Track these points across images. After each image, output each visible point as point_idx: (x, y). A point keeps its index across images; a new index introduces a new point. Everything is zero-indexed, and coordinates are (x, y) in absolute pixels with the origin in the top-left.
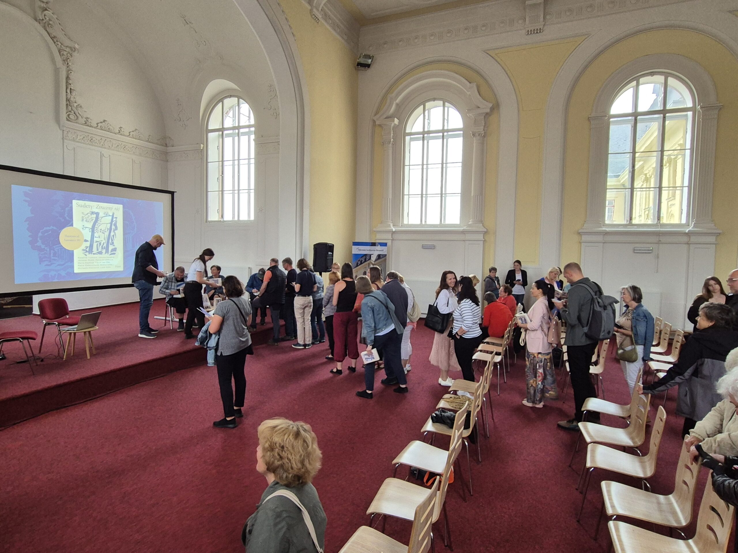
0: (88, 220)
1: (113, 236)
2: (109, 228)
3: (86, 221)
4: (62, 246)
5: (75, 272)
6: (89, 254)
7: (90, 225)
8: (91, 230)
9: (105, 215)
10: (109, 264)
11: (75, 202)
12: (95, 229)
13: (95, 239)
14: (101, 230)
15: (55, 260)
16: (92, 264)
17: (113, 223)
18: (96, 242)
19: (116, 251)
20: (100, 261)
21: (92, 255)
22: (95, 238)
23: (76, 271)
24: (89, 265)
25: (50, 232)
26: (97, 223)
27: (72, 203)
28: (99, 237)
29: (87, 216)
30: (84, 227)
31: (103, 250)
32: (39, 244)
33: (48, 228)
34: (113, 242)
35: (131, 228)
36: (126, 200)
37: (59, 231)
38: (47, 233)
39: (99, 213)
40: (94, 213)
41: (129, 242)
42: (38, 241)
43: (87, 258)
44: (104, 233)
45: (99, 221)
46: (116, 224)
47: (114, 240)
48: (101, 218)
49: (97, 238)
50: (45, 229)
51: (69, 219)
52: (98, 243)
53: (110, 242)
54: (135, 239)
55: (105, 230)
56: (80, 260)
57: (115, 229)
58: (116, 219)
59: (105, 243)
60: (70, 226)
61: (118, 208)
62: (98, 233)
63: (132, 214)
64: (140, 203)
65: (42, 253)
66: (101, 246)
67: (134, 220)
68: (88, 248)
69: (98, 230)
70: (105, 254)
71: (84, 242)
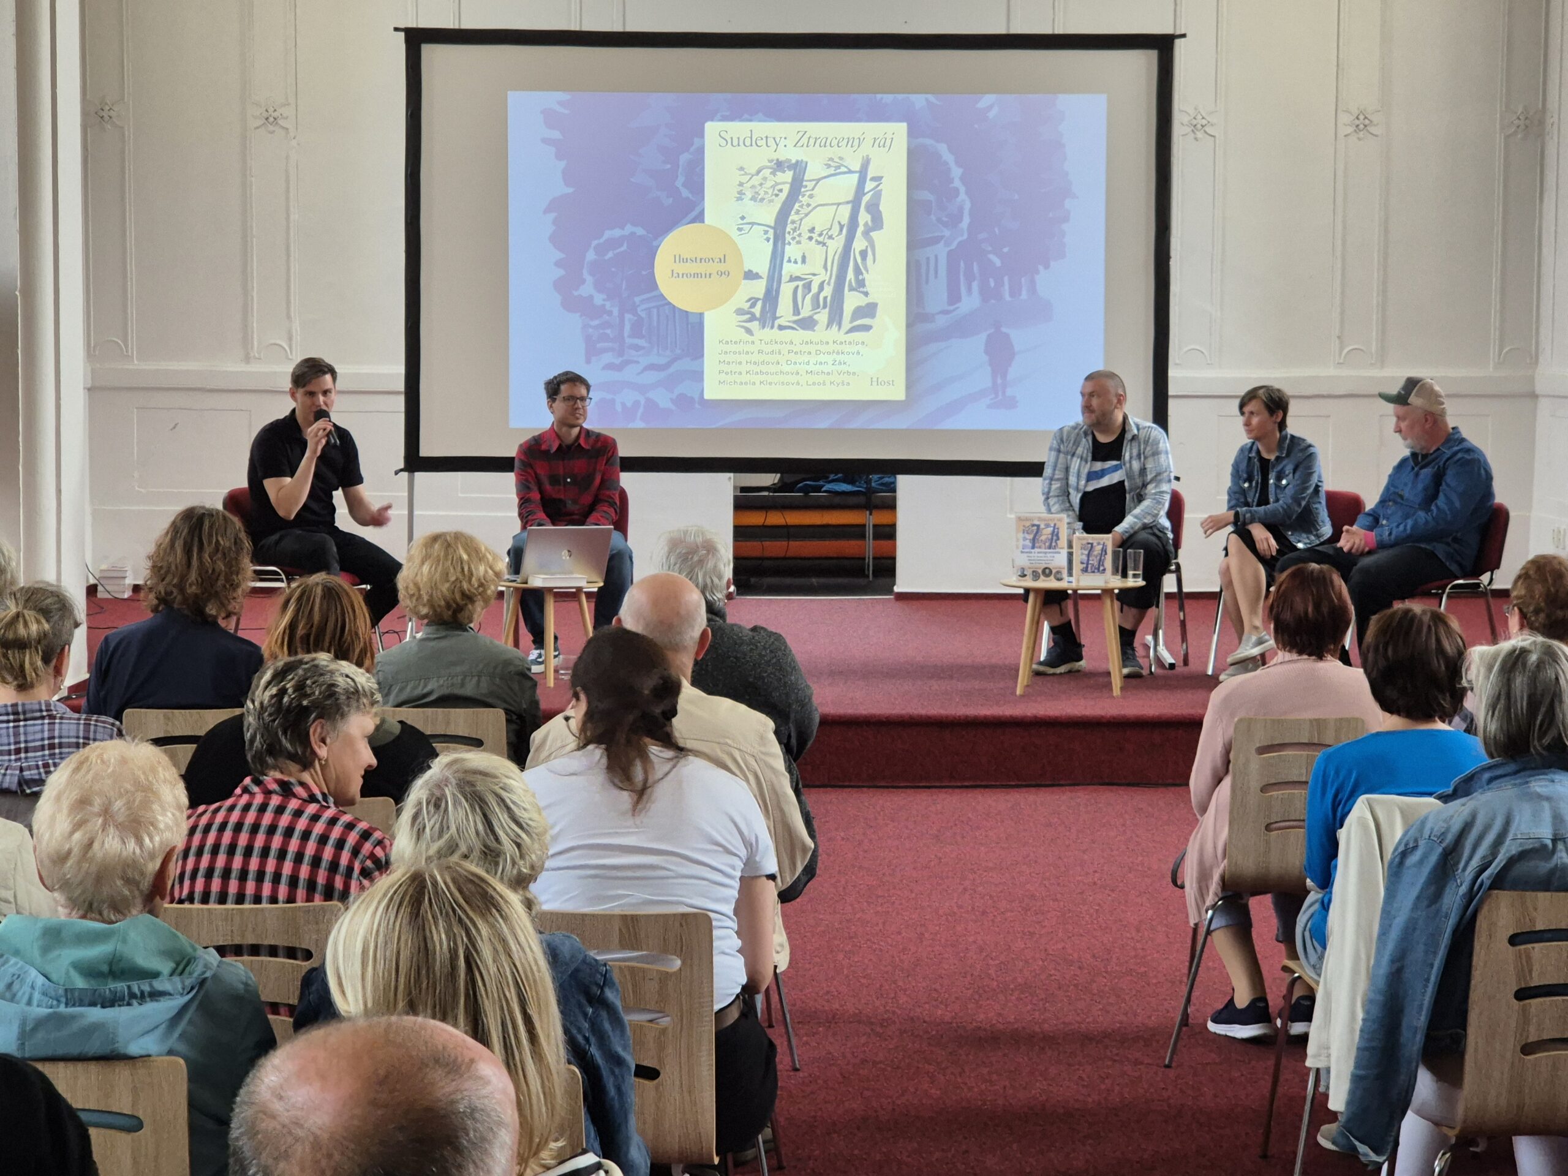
0: (762, 195)
1: (864, 254)
2: (845, 220)
3: (753, 199)
4: (662, 295)
5: (707, 396)
6: (764, 327)
7: (768, 214)
8: (771, 231)
10: (843, 368)
11: (712, 128)
12: (788, 229)
13: (788, 269)
14: (812, 230)
15: (637, 348)
16: (773, 368)
17: (866, 199)
18: (792, 279)
19: (872, 315)
20: (806, 358)
21: (776, 329)
22: (785, 264)
23: (712, 391)
24: (762, 373)
25: (624, 247)
26: (797, 206)
27: (701, 134)
28: (804, 260)
29: (756, 180)
30: (745, 224)
31: (816, 313)
32: (587, 289)
33: (617, 233)
34: (861, 277)
35: (945, 219)
36: (927, 99)
37: (655, 243)
38: (616, 252)
39: (807, 163)
40: (786, 165)
41: (936, 277)
42: (583, 281)
43: (753, 343)
44: (824, 244)
45: (806, 197)
46: (877, 205)
47: (867, 271)
48: (814, 182)
49: (795, 262)
50: (608, 234)
51: (690, 196)
52: (801, 283)
53: (850, 281)
54: (962, 264)
55: (830, 229)
56: (726, 353)
57: (870, 223)
58: (874, 184)
59: (829, 284)
60: (693, 221)
61: (888, 136)
62: (799, 243)
63: (948, 157)
64: (991, 107)
65: (596, 322)
66: (809, 297)
67: (957, 183)
68: (759, 304)
69: (798, 232)
70: (825, 328)
71: (743, 282)
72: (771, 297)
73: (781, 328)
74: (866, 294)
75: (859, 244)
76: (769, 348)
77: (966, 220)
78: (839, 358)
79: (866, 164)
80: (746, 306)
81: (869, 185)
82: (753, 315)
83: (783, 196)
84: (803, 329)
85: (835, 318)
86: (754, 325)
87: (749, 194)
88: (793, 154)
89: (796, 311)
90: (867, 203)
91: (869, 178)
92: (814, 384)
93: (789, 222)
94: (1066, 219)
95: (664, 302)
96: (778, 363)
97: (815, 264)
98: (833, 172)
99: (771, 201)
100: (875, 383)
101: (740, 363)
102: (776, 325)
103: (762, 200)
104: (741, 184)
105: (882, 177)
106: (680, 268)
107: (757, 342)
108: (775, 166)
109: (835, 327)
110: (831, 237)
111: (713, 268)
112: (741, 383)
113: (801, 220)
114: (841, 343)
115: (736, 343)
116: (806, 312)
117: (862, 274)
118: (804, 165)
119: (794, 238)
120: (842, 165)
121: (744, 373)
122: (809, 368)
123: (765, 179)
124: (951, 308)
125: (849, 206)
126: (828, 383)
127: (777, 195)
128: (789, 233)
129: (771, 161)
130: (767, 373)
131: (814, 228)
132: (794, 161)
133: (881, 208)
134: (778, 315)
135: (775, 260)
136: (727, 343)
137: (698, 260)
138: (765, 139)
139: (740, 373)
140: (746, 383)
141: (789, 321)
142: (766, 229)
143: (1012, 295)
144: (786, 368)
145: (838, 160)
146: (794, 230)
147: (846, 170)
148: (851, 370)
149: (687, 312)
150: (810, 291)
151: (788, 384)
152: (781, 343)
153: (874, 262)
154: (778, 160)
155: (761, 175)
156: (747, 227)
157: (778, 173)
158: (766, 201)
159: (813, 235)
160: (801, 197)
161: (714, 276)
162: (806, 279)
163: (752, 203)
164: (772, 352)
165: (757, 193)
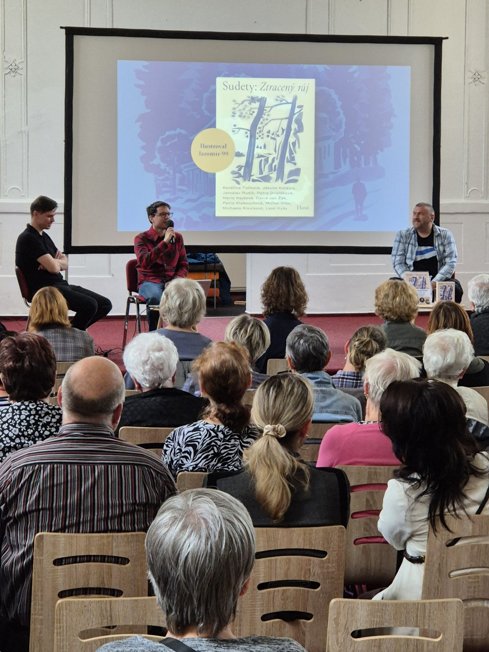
0: (244, 114)
1: (294, 144)
2: (285, 127)
3: (240, 116)
4: (195, 165)
5: (217, 214)
6: (245, 180)
7: (247, 124)
8: (249, 132)
9: (278, 103)
10: (284, 201)
11: (220, 81)
12: (257, 131)
13: (257, 151)
14: (269, 132)
15: (182, 191)
16: (249, 201)
17: (295, 117)
18: (259, 156)
19: (298, 174)
20: (265, 196)
21: (251, 181)
22: (256, 149)
23: (220, 212)
24: (244, 203)
25: (176, 140)
26: (261, 120)
27: (214, 83)
28: (265, 147)
29: (241, 107)
30: (235, 129)
31: (271, 173)
32: (157, 161)
33: (172, 132)
34: (292, 156)
35: (333, 127)
36: (325, 68)
37: (191, 138)
38: (171, 142)
39: (266, 98)
40: (256, 99)
41: (329, 155)
42: (156, 157)
43: (240, 188)
44: (275, 139)
45: (266, 115)
46: (301, 120)
47: (296, 153)
48: (270, 108)
49: (261, 148)
50: (168, 133)
51: (209, 114)
52: (263, 159)
53: (287, 157)
54: (341, 149)
55: (278, 131)
56: (226, 193)
57: (297, 129)
58: (300, 109)
59: (277, 159)
60: (210, 127)
61: (306, 86)
62: (262, 138)
63: (335, 96)
64: (354, 72)
65: (160, 178)
66: (267, 166)
67: (339, 109)
68: (243, 169)
69: (262, 133)
70: (275, 180)
71: (235, 157)
72: (249, 165)
73: (254, 181)
74: (295, 164)
75: (292, 139)
76: (247, 191)
77: (344, 127)
78: (282, 195)
79: (295, 99)
80: (236, 170)
81: (297, 110)
82: (240, 174)
83: (255, 115)
84: (264, 181)
85: (280, 176)
86: (240, 180)
87: (238, 114)
88: (259, 94)
89: (261, 173)
91: (297, 106)
92: (270, 209)
93: (258, 128)
94: (391, 127)
95: (196, 167)
96: (252, 198)
97: (270, 149)
99: (249, 117)
100: (299, 208)
101: (233, 198)
102: (251, 180)
103: (244, 117)
104: (234, 109)
105: (303, 106)
106: (204, 151)
107: (242, 188)
108: (251, 100)
109: (280, 180)
110: (278, 136)
111: (220, 150)
112: (234, 208)
113: (264, 127)
114: (283, 188)
115: (231, 188)
116: (266, 173)
117: (293, 154)
118: (265, 99)
119: (260, 136)
120: (284, 100)
121: (235, 203)
122: (268, 200)
123: (246, 106)
124: (336, 171)
125: (287, 120)
126: (276, 208)
127: (252, 114)
128: (258, 133)
129: (248, 97)
130: (247, 203)
131: (270, 131)
132: (260, 97)
134: (252, 174)
135: (251, 147)
136: (227, 188)
137: (213, 147)
138: (246, 86)
139: (233, 203)
140: (236, 209)
141: (257, 178)
142: (246, 131)
143: (365, 165)
144: (256, 201)
145: (281, 97)
146: (260, 132)
147: (285, 102)
148: (288, 201)
149: (207, 173)
150: (268, 162)
151: (257, 209)
152: (254, 188)
153: (299, 147)
154: (252, 97)
155: (244, 104)
156: (237, 130)
157: (252, 103)
158: (246, 117)
159: (269, 134)
160: (263, 115)
161: (221, 155)
162: (265, 156)
163: (239, 118)
164: (249, 193)
165: (242, 113)
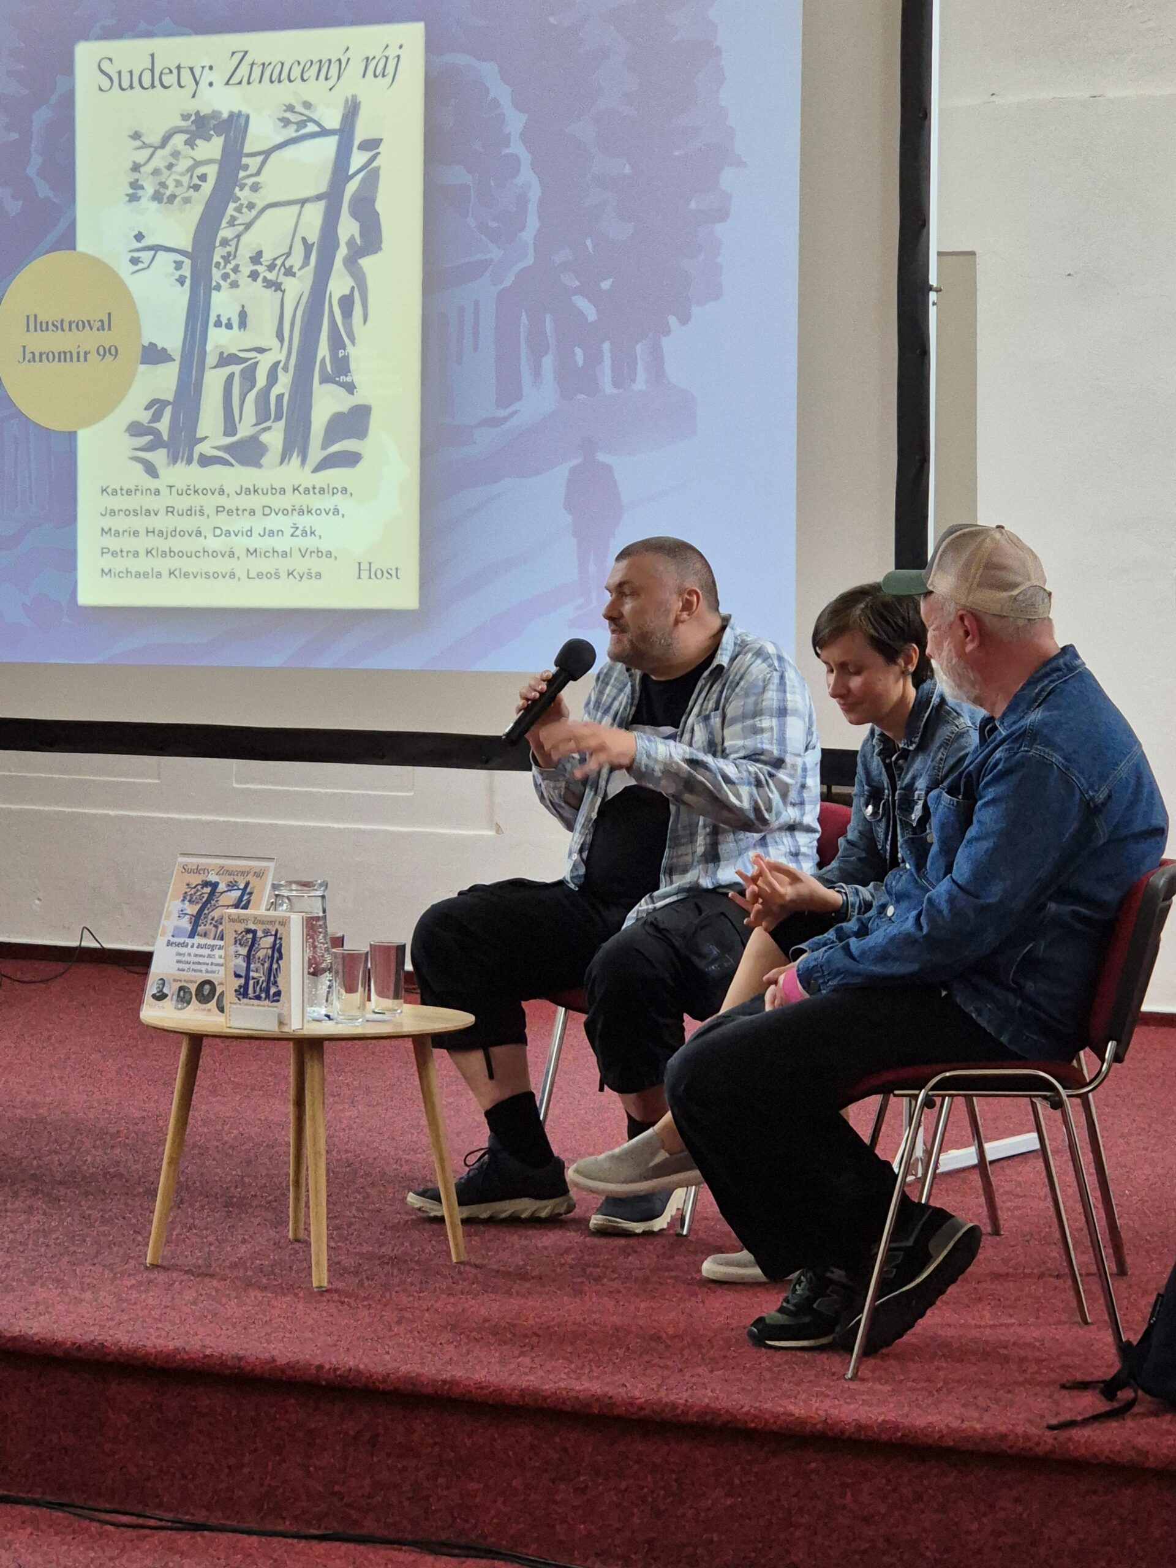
0: (171, 189)
1: (347, 303)
2: (314, 234)
5: (84, 598)
7: (181, 228)
8: (187, 262)
9: (291, 132)
10: (309, 542)
11: (86, 56)
12: (217, 258)
13: (218, 339)
14: (256, 258)
16: (190, 544)
17: (351, 188)
18: (226, 360)
19: (362, 431)
20: (242, 523)
21: (195, 466)
22: (212, 330)
23: (91, 590)
24: (172, 553)
26: (231, 209)
27: (69, 68)
28: (243, 324)
29: (160, 159)
30: (142, 249)
31: (265, 429)
34: (341, 353)
35: (494, 224)
39: (248, 117)
40: (213, 123)
41: (476, 349)
43: (157, 492)
44: (277, 286)
45: (247, 188)
46: (372, 201)
47: (353, 340)
48: (260, 158)
49: (229, 326)
51: (51, 194)
52: (237, 369)
53: (323, 360)
54: (524, 320)
55: (289, 254)
56: (113, 513)
57: (358, 241)
58: (368, 155)
59: (286, 369)
60: (56, 246)
62: (234, 285)
66: (251, 396)
67: (517, 147)
68: (168, 413)
69: (234, 263)
70: (278, 459)
71: (142, 368)
72: (187, 398)
73: (206, 461)
74: (350, 388)
75: (339, 285)
76: (182, 503)
77: (533, 224)
78: (304, 521)
79: (352, 111)
80: (145, 417)
81: (358, 159)
82: (157, 433)
83: (207, 188)
84: (244, 462)
85: (297, 438)
86: (158, 457)
87: (149, 189)
88: (223, 101)
89: (230, 428)
90: (353, 195)
91: (358, 141)
92: (260, 575)
93: (217, 244)
94: (722, 215)
95: (10, 411)
96: (199, 533)
97: (262, 332)
98: (294, 135)
99: (187, 200)
100: (365, 574)
101: (136, 533)
102: (196, 457)
103: (173, 197)
104: (136, 168)
105: (381, 140)
106: (37, 343)
107: (165, 491)
108: (194, 128)
109: (295, 460)
110: (289, 272)
111: (88, 340)
112: (138, 575)
113: (238, 237)
114: (307, 491)
115: (129, 492)
116: (245, 429)
117: (344, 347)
118: (242, 121)
119: (225, 277)
120: (311, 120)
121: (142, 553)
122: (254, 542)
123: (176, 154)
124: (503, 413)
125: (321, 205)
126: (283, 574)
127: (196, 188)
128: (218, 265)
129: (185, 117)
130: (181, 554)
131: (260, 254)
132: (225, 115)
133: (379, 206)
134: (198, 436)
135: (195, 322)
136: (115, 492)
137: (66, 326)
138: (175, 72)
139: (136, 554)
140: (146, 575)
141: (217, 448)
142: (180, 258)
143: (616, 384)
144: (212, 543)
145: (302, 110)
146: (227, 258)
147: (316, 129)
148: (324, 549)
149: (48, 430)
150: (253, 383)
151: (216, 575)
152: (205, 492)
153: (365, 321)
154: (197, 113)
155: (169, 147)
156: (146, 256)
157: (199, 142)
158: (178, 199)
159: (260, 268)
160: (237, 189)
161: (93, 357)
162: (247, 360)
163: (154, 205)
164: (190, 512)
165: (163, 185)
